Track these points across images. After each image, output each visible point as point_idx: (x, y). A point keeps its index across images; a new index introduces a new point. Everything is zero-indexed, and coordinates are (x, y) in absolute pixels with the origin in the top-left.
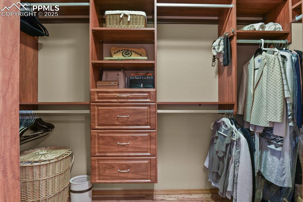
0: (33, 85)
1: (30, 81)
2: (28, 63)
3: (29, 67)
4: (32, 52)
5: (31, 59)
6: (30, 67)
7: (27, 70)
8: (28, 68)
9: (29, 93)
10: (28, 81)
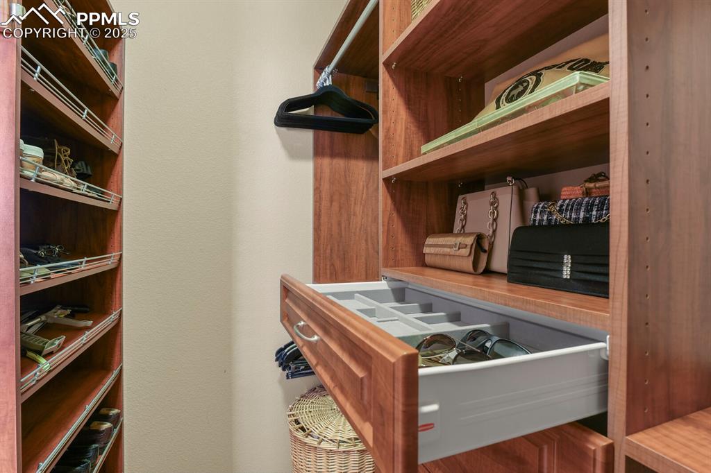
0: (366, 241)
1: (358, 234)
2: (354, 195)
3: (355, 203)
4: (365, 169)
5: (361, 184)
6: (359, 203)
7: (352, 210)
8: (352, 206)
9: (357, 259)
10: (353, 235)
